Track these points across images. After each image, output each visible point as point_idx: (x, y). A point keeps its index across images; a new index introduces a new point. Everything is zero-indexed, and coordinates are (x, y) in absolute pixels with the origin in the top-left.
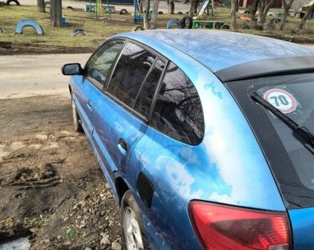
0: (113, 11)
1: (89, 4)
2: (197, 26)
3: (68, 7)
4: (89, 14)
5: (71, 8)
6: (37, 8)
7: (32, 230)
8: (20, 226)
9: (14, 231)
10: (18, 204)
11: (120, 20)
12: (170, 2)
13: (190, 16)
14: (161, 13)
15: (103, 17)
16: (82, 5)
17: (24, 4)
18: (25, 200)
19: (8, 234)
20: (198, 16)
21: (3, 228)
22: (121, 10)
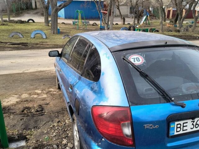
0: (88, 24)
1: (74, 21)
2: (138, 31)
3: (62, 23)
4: (74, 26)
5: (64, 23)
6: (44, 24)
7: (27, 137)
8: (21, 134)
9: (18, 137)
10: (21, 123)
11: (92, 29)
12: (122, 17)
13: (133, 25)
14: (117, 24)
15: (82, 27)
16: (70, 22)
17: (37, 22)
18: (25, 122)
19: (15, 138)
20: (139, 25)
21: (13, 135)
22: (93, 23)
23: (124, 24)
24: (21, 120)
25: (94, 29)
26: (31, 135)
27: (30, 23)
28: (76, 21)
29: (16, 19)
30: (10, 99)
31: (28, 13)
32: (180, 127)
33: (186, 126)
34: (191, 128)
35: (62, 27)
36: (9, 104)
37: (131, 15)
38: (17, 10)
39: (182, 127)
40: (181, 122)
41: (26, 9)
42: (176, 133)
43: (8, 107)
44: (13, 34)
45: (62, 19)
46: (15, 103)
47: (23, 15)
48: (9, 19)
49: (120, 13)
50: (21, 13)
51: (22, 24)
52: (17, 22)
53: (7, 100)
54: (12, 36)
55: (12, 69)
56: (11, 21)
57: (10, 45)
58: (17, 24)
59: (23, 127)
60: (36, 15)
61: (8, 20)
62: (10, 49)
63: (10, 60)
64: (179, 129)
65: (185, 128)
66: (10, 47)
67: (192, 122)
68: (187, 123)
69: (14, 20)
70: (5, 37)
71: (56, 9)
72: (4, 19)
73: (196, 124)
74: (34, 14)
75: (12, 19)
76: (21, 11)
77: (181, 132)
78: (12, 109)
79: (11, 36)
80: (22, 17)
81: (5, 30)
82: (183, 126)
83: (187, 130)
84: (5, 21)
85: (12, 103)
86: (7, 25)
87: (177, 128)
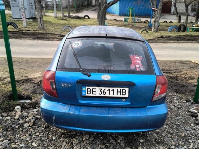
0: (140, 21)
1: (125, 17)
2: (191, 30)
3: (114, 20)
4: (124, 23)
5: (116, 20)
6: (96, 20)
7: (33, 98)
8: (29, 95)
9: (27, 97)
10: (32, 89)
11: (141, 26)
12: (178, 15)
13: (185, 24)
14: (171, 22)
15: (132, 24)
16: (122, 18)
17: (92, 18)
18: (35, 89)
19: (24, 97)
20: (197, 25)
21: (24, 95)
22: (145, 20)
23: (179, 22)
24: (33, 87)
25: (143, 26)
26: (35, 97)
27: (86, 18)
28: (127, 18)
29: (74, 15)
30: (36, 74)
31: (87, 10)
32: (90, 91)
33: (95, 91)
34: (100, 94)
35: (112, 23)
36: (33, 77)
37: (192, 13)
38: (78, 7)
39: (91, 91)
40: (91, 88)
41: (86, 6)
42: (87, 95)
43: (31, 79)
44: (65, 28)
45: (116, 16)
46: (38, 77)
47: (83, 12)
48: (69, 14)
49: (177, 11)
50: (81, 10)
51: (78, 20)
52: (74, 18)
53: (33, 74)
54: (65, 30)
55: (50, 55)
56: (70, 17)
57: (59, 36)
58: (74, 19)
59: (32, 91)
60: (94, 12)
61: (68, 16)
62: (58, 40)
63: (53, 48)
64: (89, 92)
65: (94, 93)
66: (58, 39)
67: (100, 89)
68: (96, 89)
69: (72, 16)
70: (58, 30)
71: (105, 6)
72: (65, 14)
73: (104, 92)
74: (92, 11)
75: (71, 14)
76: (81, 8)
77: (91, 95)
78: (33, 81)
79: (63, 30)
80: (81, 13)
81: (62, 24)
82: (93, 91)
83: (96, 94)
84: (65, 16)
85: (35, 76)
86: (66, 20)
87: (88, 91)
